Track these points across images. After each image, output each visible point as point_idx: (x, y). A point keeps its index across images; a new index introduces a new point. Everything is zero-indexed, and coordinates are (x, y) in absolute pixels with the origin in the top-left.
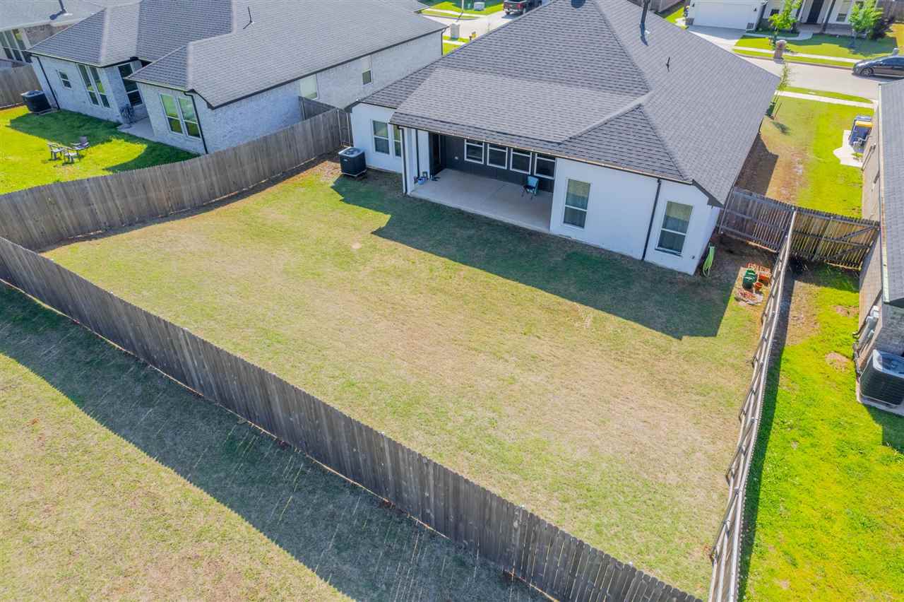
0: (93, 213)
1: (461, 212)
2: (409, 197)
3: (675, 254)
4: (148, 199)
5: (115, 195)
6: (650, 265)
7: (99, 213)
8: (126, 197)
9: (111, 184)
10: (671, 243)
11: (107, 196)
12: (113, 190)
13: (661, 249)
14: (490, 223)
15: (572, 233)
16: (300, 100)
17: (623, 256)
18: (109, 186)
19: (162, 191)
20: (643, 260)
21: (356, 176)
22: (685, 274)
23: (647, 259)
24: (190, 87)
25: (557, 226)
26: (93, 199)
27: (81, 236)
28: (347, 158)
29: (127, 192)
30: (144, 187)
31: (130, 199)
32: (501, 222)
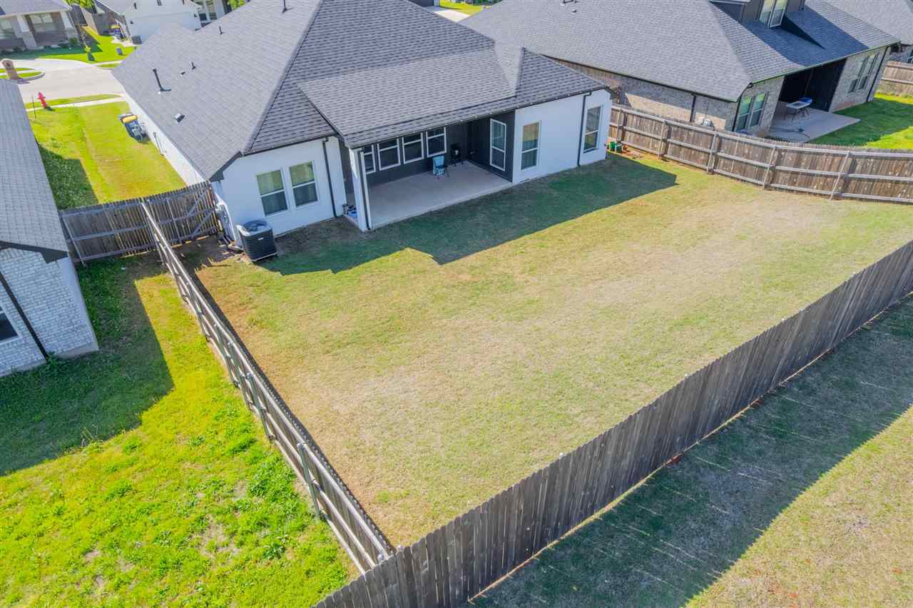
3: (594, 149)
6: (584, 168)
13: (587, 150)
23: (580, 164)
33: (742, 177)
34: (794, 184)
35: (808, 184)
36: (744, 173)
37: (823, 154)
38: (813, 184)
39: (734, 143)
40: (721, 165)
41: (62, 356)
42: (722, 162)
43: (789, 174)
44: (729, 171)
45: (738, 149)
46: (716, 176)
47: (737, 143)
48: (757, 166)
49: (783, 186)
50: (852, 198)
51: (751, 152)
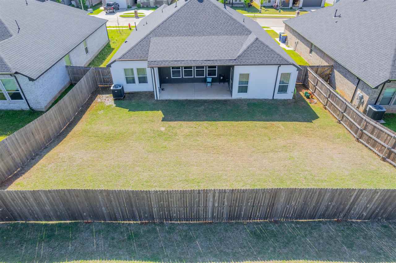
0: (13, 159)
1: (190, 101)
2: (159, 100)
3: (285, 93)
4: (36, 140)
5: (21, 144)
6: (276, 100)
7: (16, 158)
8: (26, 143)
9: (18, 138)
10: (283, 89)
11: (18, 146)
12: (19, 141)
13: (279, 92)
14: (205, 101)
15: (243, 96)
16: (66, 67)
17: (265, 99)
18: (16, 139)
19: (41, 134)
20: (273, 99)
21: (122, 98)
22: (290, 100)
23: (274, 98)
24: (14, 71)
25: (236, 95)
26: (11, 150)
27: (10, 176)
28: (116, 90)
29: (26, 141)
30: (33, 134)
31: (28, 144)
32: (209, 100)
33: (349, 130)
34: (368, 143)
35: (374, 146)
36: (351, 128)
37: (384, 132)
38: (376, 147)
39: (351, 110)
40: (344, 120)
41: (34, 109)
42: (345, 119)
43: (368, 137)
44: (346, 124)
45: (352, 114)
46: (341, 125)
47: (352, 111)
48: (357, 127)
49: (364, 142)
50: (391, 164)
51: (356, 118)
